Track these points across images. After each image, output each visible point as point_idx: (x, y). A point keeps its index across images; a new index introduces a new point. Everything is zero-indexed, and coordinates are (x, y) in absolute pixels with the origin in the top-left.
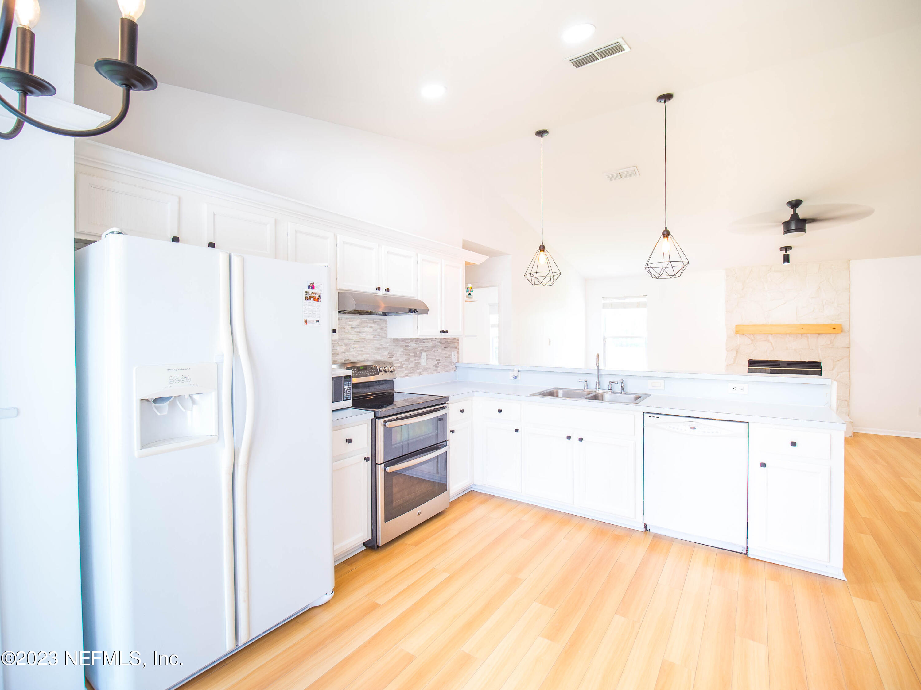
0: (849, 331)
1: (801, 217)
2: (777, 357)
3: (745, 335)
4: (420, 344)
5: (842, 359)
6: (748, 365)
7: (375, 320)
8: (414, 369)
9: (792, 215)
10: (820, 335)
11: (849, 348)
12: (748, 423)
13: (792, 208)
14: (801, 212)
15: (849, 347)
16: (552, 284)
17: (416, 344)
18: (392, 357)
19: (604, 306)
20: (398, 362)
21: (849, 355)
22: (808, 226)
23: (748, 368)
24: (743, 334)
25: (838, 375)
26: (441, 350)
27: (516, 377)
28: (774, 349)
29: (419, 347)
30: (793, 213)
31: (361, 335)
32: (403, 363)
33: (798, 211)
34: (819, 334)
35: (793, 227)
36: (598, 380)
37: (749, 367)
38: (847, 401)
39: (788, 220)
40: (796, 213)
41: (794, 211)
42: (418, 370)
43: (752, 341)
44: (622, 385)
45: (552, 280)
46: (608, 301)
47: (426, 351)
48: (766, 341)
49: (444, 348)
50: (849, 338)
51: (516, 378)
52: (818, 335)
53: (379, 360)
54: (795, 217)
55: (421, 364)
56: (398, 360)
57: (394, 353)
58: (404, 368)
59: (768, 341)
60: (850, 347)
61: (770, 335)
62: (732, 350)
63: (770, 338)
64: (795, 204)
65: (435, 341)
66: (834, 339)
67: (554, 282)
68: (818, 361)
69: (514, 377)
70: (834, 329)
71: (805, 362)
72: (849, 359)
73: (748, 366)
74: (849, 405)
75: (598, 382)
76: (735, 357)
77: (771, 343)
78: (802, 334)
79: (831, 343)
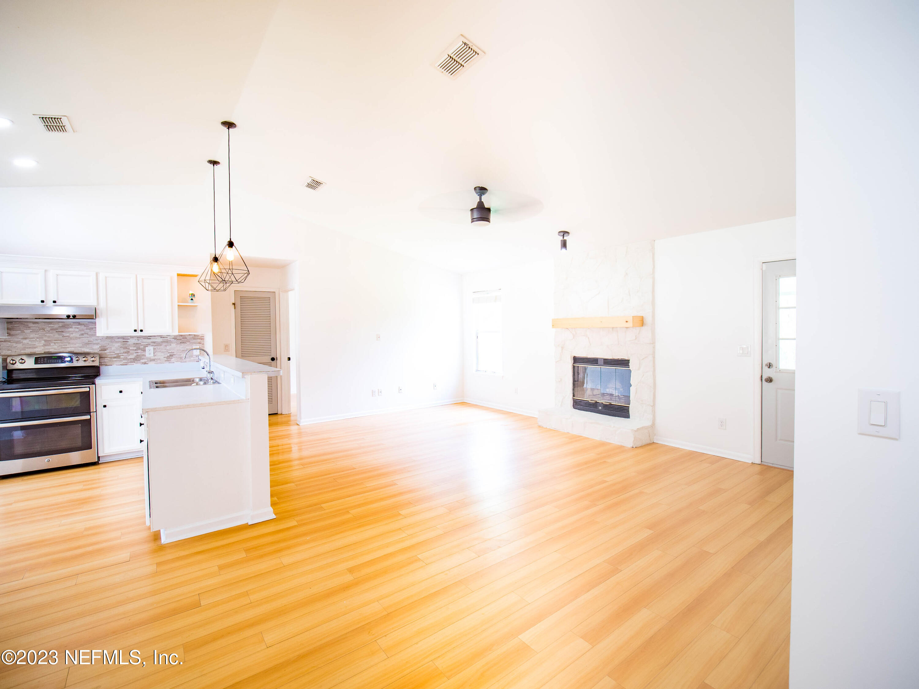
1: (486, 205)
2: (594, 354)
3: (568, 330)
4: (143, 340)
6: (573, 362)
7: (81, 323)
8: (136, 360)
9: (478, 202)
13: (478, 195)
14: (487, 201)
16: (225, 290)
17: (138, 340)
18: (106, 350)
19: (474, 300)
20: (114, 353)
23: (574, 367)
24: (566, 329)
25: (644, 376)
26: (176, 345)
28: (592, 345)
29: (142, 342)
31: (64, 334)
32: (119, 354)
35: (478, 215)
37: (574, 365)
38: (652, 406)
39: (475, 207)
40: (482, 201)
41: (480, 199)
42: (141, 361)
43: (574, 336)
45: (225, 286)
46: (477, 296)
47: (152, 346)
48: (584, 336)
49: (181, 343)
50: (653, 331)
53: (86, 352)
54: (480, 204)
55: (146, 356)
56: (114, 352)
57: (107, 347)
58: (122, 358)
59: (586, 336)
61: (587, 329)
62: (558, 346)
63: (588, 332)
64: (482, 190)
65: (167, 337)
66: (640, 333)
67: (226, 289)
68: (626, 359)
70: (627, 322)
71: (619, 360)
74: (653, 411)
76: (560, 353)
77: (589, 338)
78: (613, 328)
79: (636, 338)
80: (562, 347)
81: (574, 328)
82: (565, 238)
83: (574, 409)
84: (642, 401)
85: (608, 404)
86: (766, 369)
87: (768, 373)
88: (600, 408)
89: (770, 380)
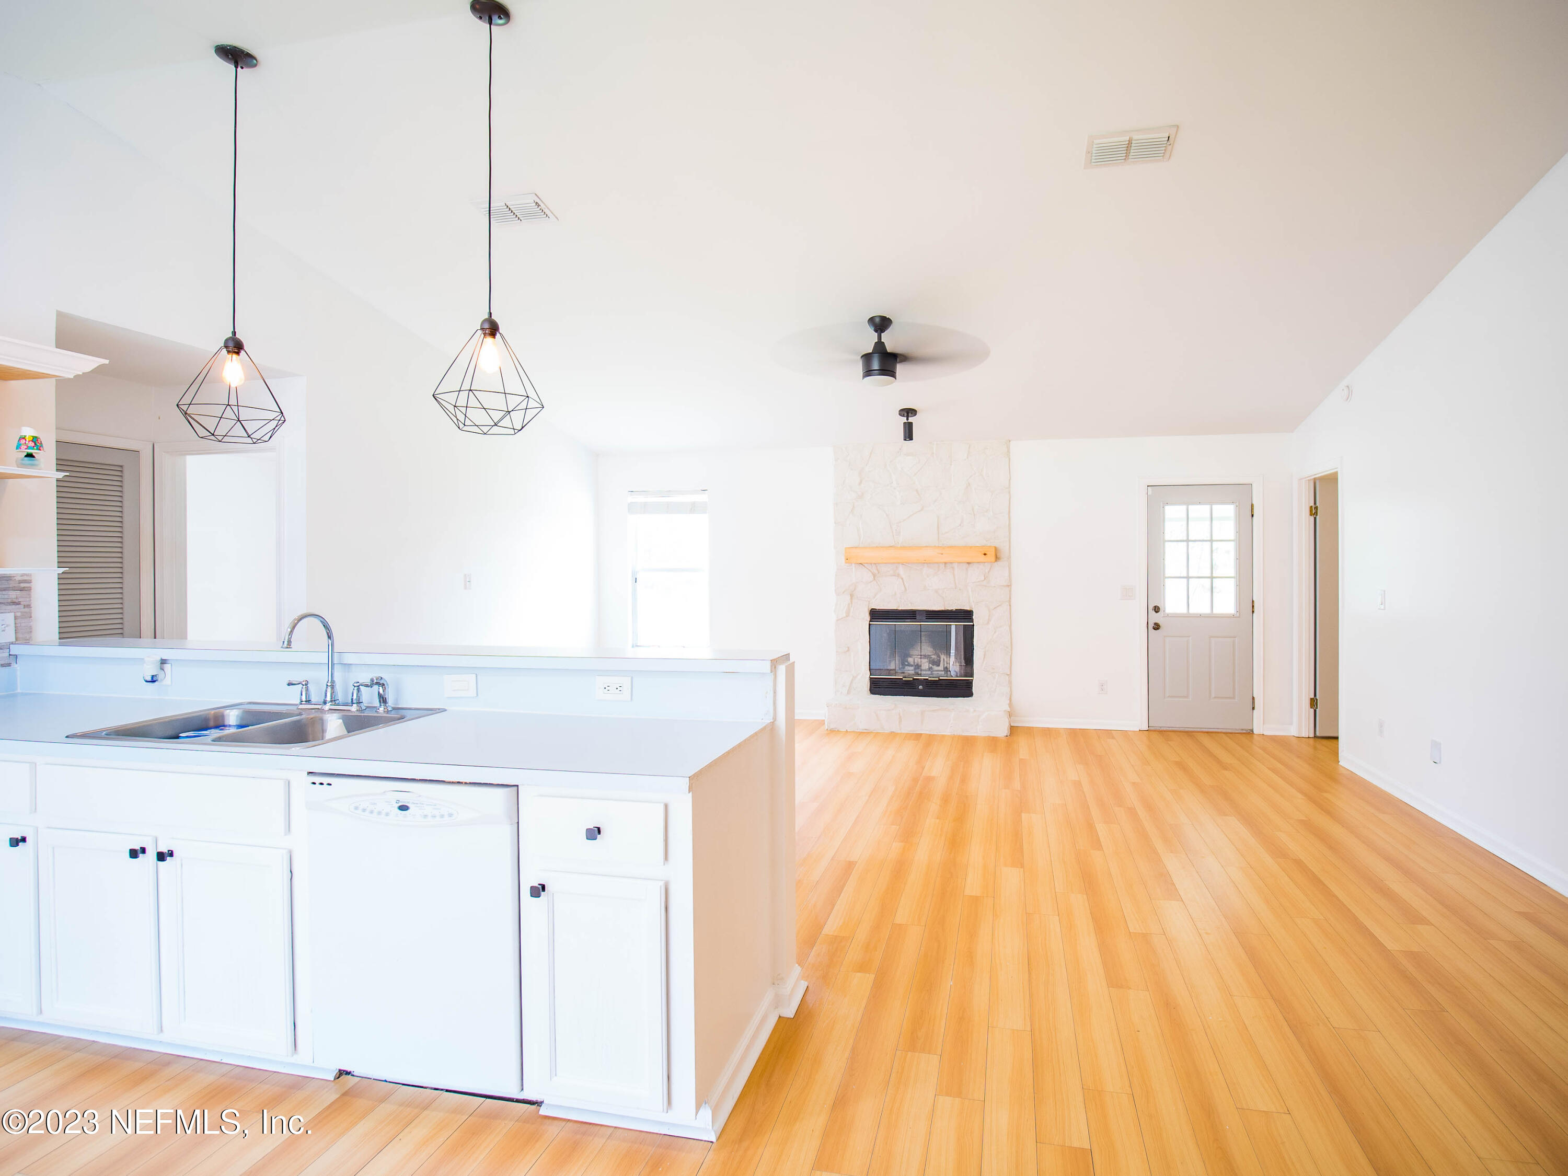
0: (1009, 557)
1: (889, 348)
2: (911, 603)
3: (864, 566)
5: (1000, 605)
6: (869, 619)
9: (876, 342)
10: (970, 565)
11: (1009, 586)
12: (518, 786)
13: (876, 331)
14: (891, 341)
15: (1009, 584)
19: (632, 508)
21: (1010, 598)
22: (900, 368)
23: (870, 625)
24: (860, 564)
25: (995, 632)
27: (154, 679)
28: (906, 590)
30: (877, 341)
33: (885, 337)
34: (969, 563)
35: (876, 365)
36: (330, 680)
37: (871, 623)
38: (1008, 675)
39: (871, 352)
40: (882, 341)
41: (880, 337)
43: (874, 576)
44: (381, 691)
46: (640, 499)
48: (894, 576)
50: (1010, 568)
51: (154, 681)
52: (967, 564)
54: (880, 347)
59: (898, 575)
60: (1011, 585)
61: (901, 565)
62: (843, 593)
63: (901, 570)
64: (881, 324)
66: (989, 572)
68: (968, 609)
69: (150, 679)
70: (985, 554)
71: (951, 611)
72: (1010, 606)
73: (870, 621)
74: (1010, 682)
75: (329, 684)
76: (849, 604)
77: (902, 579)
78: (945, 563)
79: (985, 578)
80: (851, 595)
81: (875, 564)
82: (910, 420)
83: (872, 695)
84: (994, 669)
85: (937, 679)
86: (1152, 613)
87: (1154, 617)
88: (921, 687)
89: (1157, 627)
